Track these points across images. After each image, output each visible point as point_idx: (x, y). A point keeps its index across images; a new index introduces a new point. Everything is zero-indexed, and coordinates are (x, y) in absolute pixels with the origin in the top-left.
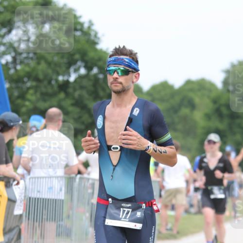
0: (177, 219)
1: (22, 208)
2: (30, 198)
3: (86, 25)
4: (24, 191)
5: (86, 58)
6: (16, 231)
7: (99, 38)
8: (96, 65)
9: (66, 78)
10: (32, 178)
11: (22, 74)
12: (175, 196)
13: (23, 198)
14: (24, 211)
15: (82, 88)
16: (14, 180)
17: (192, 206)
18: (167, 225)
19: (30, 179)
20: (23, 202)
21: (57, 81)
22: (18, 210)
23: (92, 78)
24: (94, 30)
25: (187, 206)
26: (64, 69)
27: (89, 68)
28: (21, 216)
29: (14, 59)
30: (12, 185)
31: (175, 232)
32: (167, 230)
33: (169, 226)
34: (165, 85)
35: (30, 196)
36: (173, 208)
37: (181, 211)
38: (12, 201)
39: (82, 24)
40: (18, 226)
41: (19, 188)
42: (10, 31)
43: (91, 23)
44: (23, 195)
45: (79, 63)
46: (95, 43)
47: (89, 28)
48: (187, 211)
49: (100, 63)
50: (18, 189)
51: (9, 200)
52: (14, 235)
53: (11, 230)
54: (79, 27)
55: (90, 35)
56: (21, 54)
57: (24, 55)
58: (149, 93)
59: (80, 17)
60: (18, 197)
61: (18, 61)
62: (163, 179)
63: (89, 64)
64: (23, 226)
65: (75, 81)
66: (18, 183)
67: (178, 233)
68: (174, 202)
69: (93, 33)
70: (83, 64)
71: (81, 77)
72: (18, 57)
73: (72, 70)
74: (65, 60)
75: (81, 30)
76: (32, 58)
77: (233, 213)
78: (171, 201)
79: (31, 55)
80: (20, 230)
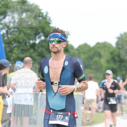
0: (92, 115)
1: (11, 109)
2: (15, 104)
3: (44, 14)
4: (12, 101)
5: (45, 31)
6: (8, 122)
7: (51, 21)
9: (34, 41)
10: (16, 94)
11: (11, 39)
12: (91, 103)
13: (12, 104)
14: (12, 111)
15: (42, 46)
16: (7, 95)
17: (99, 108)
18: (86, 118)
19: (15, 94)
20: (11, 107)
21: (29, 43)
22: (9, 111)
24: (48, 17)
25: (97, 108)
26: (33, 37)
27: (46, 36)
28: (10, 114)
29: (7, 32)
30: (6, 97)
31: (91, 122)
32: (87, 121)
33: (88, 119)
34: (85, 45)
35: (15, 103)
36: (90, 109)
37: (94, 111)
38: (6, 106)
39: (42, 14)
40: (9, 119)
41: (10, 99)
42: (5, 17)
43: (47, 13)
44: (12, 103)
45: (41, 34)
46: (49, 23)
47: (46, 15)
48: (97, 111)
51: (4, 105)
52: (7, 124)
53: (5, 121)
54: (41, 15)
55: (46, 19)
56: (10, 29)
57: (12, 30)
58: (77, 49)
59: (41, 10)
60: (9, 104)
61: (9, 33)
62: (85, 94)
63: (46, 34)
64: (12, 119)
65: (39, 43)
66: (9, 97)
67: (92, 122)
68: (90, 106)
70: (43, 34)
71: (42, 41)
72: (9, 31)
73: (37, 37)
74: (34, 32)
75: (42, 16)
76: (16, 31)
77: (121, 112)
78: (89, 105)
79: (16, 30)
80: (10, 121)
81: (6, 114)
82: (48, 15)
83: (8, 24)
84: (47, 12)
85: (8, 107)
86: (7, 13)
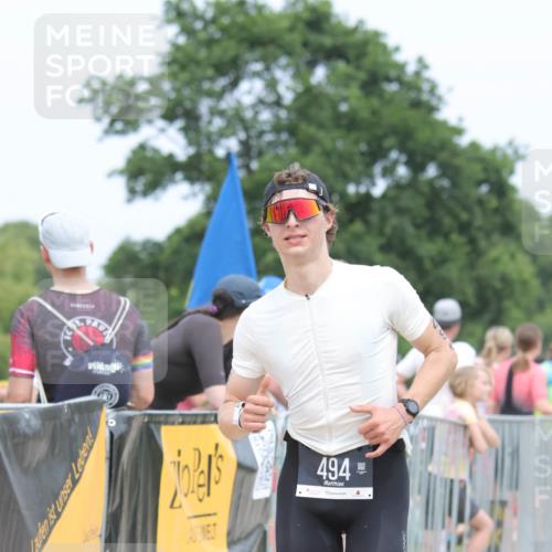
1: (270, 484)
3: (411, 69)
4: (273, 445)
5: (410, 145)
6: (255, 537)
7: (440, 98)
8: (432, 158)
9: (363, 189)
11: (262, 178)
13: (272, 462)
14: (273, 490)
15: (400, 211)
19: (286, 418)
20: (271, 471)
21: (343, 195)
22: (262, 490)
23: (426, 189)
24: (428, 80)
26: (360, 167)
27: (416, 166)
28: (267, 500)
29: (246, 146)
38: (246, 470)
39: (401, 67)
40: (260, 526)
41: (262, 438)
42: (234, 84)
43: (422, 64)
44: (273, 454)
45: (394, 155)
46: (432, 109)
47: (418, 74)
49: (444, 156)
50: (261, 441)
51: (240, 466)
52: (252, 547)
54: (393, 73)
55: (419, 90)
56: (261, 133)
57: (269, 137)
59: (397, 49)
60: (259, 460)
61: (254, 152)
63: (419, 159)
64: (272, 525)
65: (384, 196)
69: (426, 87)
70: (403, 158)
71: (398, 187)
72: (253, 142)
73: (377, 169)
74: (363, 147)
75: (399, 80)
76: (285, 144)
79: (284, 136)
80: (265, 533)
81: (250, 504)
82: (427, 74)
83: (248, 114)
84: (420, 60)
85: (259, 475)
86: (247, 63)
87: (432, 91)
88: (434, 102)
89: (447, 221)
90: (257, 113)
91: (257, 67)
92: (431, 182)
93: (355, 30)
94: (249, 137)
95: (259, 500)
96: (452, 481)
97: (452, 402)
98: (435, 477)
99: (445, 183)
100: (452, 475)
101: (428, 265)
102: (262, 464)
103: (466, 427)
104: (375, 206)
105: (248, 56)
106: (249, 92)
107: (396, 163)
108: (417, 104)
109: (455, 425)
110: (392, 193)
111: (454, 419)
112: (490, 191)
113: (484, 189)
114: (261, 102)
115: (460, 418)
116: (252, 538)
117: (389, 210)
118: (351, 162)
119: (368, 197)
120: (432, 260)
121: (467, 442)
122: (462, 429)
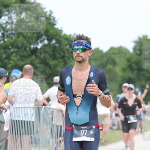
0: (105, 133)
1: (8, 126)
3: (48, 14)
4: (9, 116)
5: (48, 34)
7: (56, 22)
8: (54, 38)
9: (35, 46)
10: (15, 108)
11: (8, 44)
13: (9, 120)
14: (9, 128)
15: (45, 52)
19: (13, 109)
20: (9, 123)
21: (30, 48)
22: (6, 128)
23: (52, 46)
24: (53, 17)
25: (111, 125)
26: (34, 40)
27: (50, 40)
28: (8, 131)
35: (13, 119)
39: (46, 13)
40: (6, 138)
41: (7, 114)
42: (0, 18)
43: (51, 12)
44: (9, 118)
45: (44, 37)
46: (54, 25)
47: (50, 15)
49: (57, 37)
50: (6, 115)
52: (3, 144)
55: (50, 19)
56: (7, 31)
57: (9, 32)
59: (45, 8)
60: (6, 120)
61: (6, 36)
63: (50, 38)
64: (9, 138)
65: (41, 48)
66: (6, 111)
69: (52, 18)
70: (46, 38)
71: (45, 46)
73: (39, 41)
74: (35, 35)
76: (14, 34)
77: (140, 130)
79: (14, 32)
80: (7, 140)
81: (3, 132)
82: (52, 15)
83: (4, 26)
85: (5, 124)
86: (4, 12)
87: (54, 19)
88: (54, 23)
89: (58, 55)
90: (6, 26)
91: (7, 13)
92: (53, 45)
93: (33, 3)
94: (4, 32)
95: (6, 131)
96: (58, 126)
97: (58, 104)
98: (54, 124)
99: (57, 45)
100: (58, 124)
101: (52, 67)
102: (6, 121)
103: (62, 111)
104: (38, 51)
105: (4, 10)
106: (4, 20)
107: (44, 39)
108: (50, 23)
109: (59, 110)
110: (43, 48)
111: (59, 109)
112: (69, 47)
113: (68, 46)
114: (7, 22)
115: (60, 108)
116: (4, 141)
117: (42, 52)
118: (32, 39)
119: (37, 48)
120: (54, 65)
121: (62, 116)
122: (61, 112)
